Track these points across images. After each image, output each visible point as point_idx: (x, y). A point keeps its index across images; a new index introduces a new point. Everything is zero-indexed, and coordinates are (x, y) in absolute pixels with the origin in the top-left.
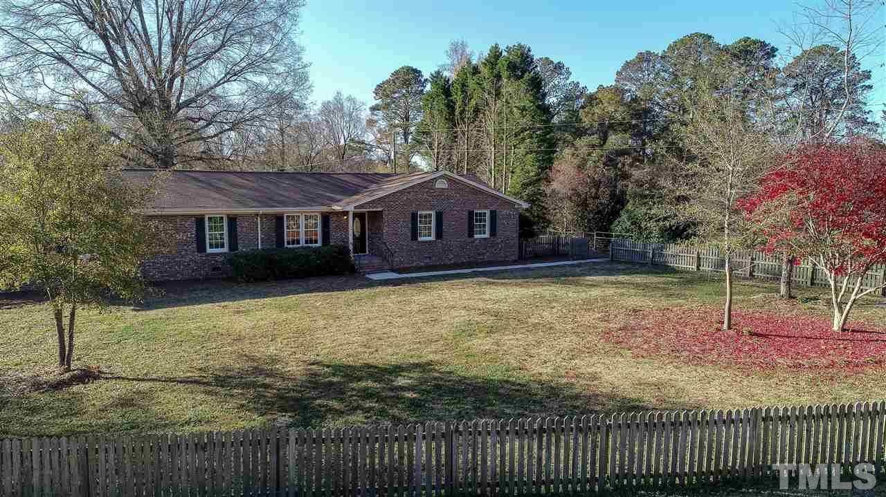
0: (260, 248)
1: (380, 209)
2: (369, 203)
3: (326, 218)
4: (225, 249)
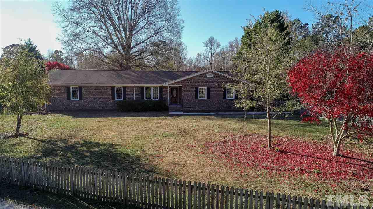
0: (134, 99)
1: (181, 86)
2: (176, 83)
3: (161, 88)
4: (122, 99)
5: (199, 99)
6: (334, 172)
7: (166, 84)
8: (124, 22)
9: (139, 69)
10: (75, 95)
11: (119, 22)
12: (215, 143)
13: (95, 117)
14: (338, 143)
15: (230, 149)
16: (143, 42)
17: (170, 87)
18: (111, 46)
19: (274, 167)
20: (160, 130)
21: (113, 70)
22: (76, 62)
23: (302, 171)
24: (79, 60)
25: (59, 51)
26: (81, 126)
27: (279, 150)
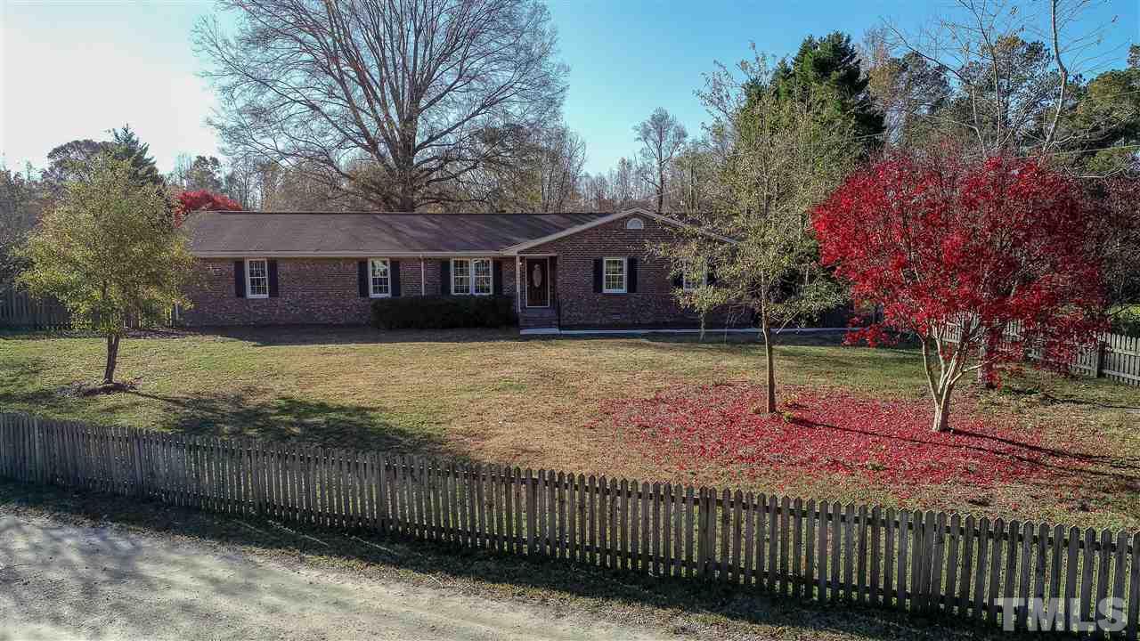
0: (423, 294)
1: (555, 255)
2: (538, 247)
3: (498, 263)
4: (389, 295)
5: (605, 291)
6: (919, 466)
7: (512, 251)
8: (396, 73)
9: (440, 210)
10: (259, 284)
11: (381, 73)
12: (631, 405)
13: (312, 342)
14: (944, 398)
15: (666, 416)
16: (449, 131)
17: (522, 259)
18: (359, 145)
19: (768, 458)
20: (487, 374)
21: (364, 213)
22: (258, 192)
23: (835, 465)
24: (267, 183)
25: (207, 159)
26: (276, 366)
27: (794, 419)
